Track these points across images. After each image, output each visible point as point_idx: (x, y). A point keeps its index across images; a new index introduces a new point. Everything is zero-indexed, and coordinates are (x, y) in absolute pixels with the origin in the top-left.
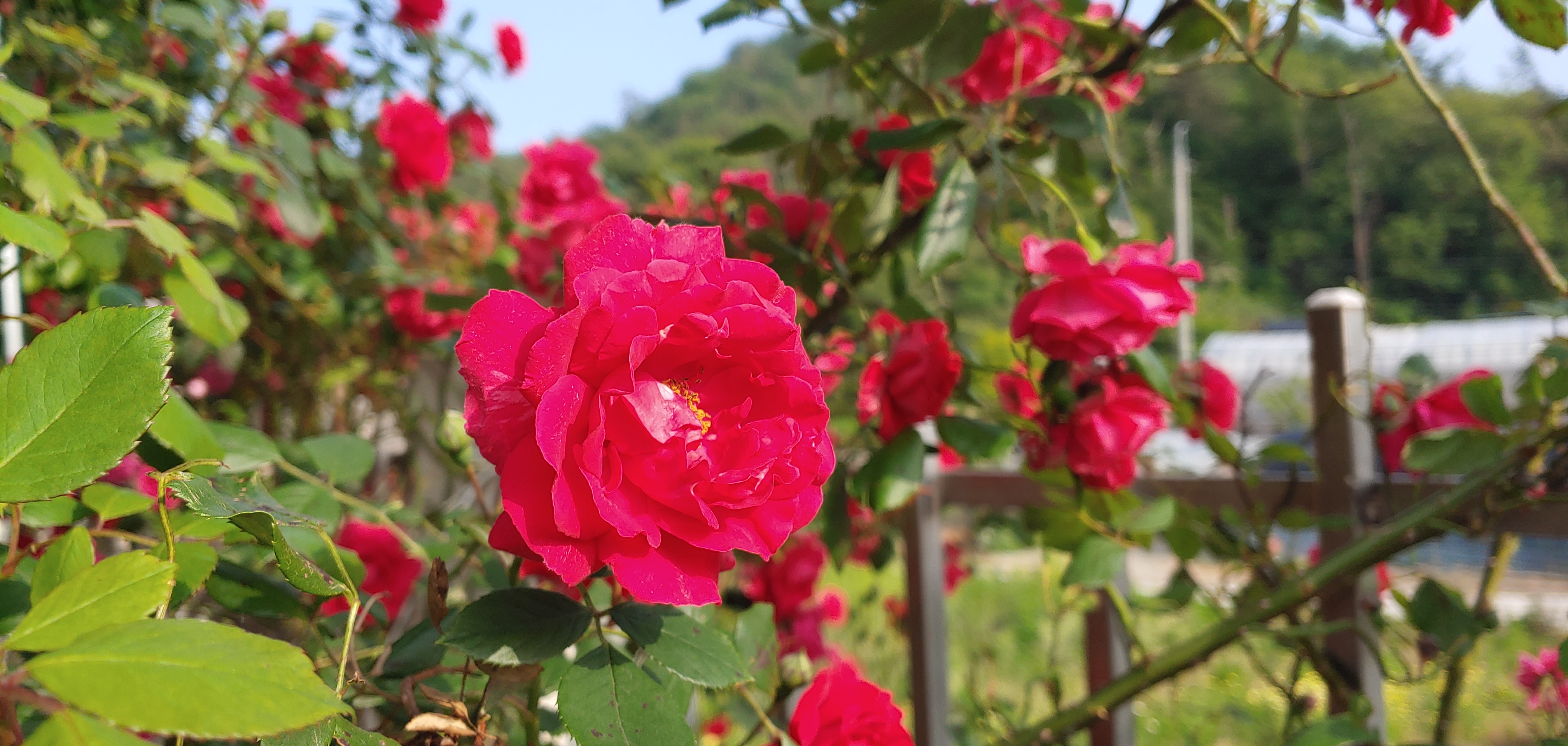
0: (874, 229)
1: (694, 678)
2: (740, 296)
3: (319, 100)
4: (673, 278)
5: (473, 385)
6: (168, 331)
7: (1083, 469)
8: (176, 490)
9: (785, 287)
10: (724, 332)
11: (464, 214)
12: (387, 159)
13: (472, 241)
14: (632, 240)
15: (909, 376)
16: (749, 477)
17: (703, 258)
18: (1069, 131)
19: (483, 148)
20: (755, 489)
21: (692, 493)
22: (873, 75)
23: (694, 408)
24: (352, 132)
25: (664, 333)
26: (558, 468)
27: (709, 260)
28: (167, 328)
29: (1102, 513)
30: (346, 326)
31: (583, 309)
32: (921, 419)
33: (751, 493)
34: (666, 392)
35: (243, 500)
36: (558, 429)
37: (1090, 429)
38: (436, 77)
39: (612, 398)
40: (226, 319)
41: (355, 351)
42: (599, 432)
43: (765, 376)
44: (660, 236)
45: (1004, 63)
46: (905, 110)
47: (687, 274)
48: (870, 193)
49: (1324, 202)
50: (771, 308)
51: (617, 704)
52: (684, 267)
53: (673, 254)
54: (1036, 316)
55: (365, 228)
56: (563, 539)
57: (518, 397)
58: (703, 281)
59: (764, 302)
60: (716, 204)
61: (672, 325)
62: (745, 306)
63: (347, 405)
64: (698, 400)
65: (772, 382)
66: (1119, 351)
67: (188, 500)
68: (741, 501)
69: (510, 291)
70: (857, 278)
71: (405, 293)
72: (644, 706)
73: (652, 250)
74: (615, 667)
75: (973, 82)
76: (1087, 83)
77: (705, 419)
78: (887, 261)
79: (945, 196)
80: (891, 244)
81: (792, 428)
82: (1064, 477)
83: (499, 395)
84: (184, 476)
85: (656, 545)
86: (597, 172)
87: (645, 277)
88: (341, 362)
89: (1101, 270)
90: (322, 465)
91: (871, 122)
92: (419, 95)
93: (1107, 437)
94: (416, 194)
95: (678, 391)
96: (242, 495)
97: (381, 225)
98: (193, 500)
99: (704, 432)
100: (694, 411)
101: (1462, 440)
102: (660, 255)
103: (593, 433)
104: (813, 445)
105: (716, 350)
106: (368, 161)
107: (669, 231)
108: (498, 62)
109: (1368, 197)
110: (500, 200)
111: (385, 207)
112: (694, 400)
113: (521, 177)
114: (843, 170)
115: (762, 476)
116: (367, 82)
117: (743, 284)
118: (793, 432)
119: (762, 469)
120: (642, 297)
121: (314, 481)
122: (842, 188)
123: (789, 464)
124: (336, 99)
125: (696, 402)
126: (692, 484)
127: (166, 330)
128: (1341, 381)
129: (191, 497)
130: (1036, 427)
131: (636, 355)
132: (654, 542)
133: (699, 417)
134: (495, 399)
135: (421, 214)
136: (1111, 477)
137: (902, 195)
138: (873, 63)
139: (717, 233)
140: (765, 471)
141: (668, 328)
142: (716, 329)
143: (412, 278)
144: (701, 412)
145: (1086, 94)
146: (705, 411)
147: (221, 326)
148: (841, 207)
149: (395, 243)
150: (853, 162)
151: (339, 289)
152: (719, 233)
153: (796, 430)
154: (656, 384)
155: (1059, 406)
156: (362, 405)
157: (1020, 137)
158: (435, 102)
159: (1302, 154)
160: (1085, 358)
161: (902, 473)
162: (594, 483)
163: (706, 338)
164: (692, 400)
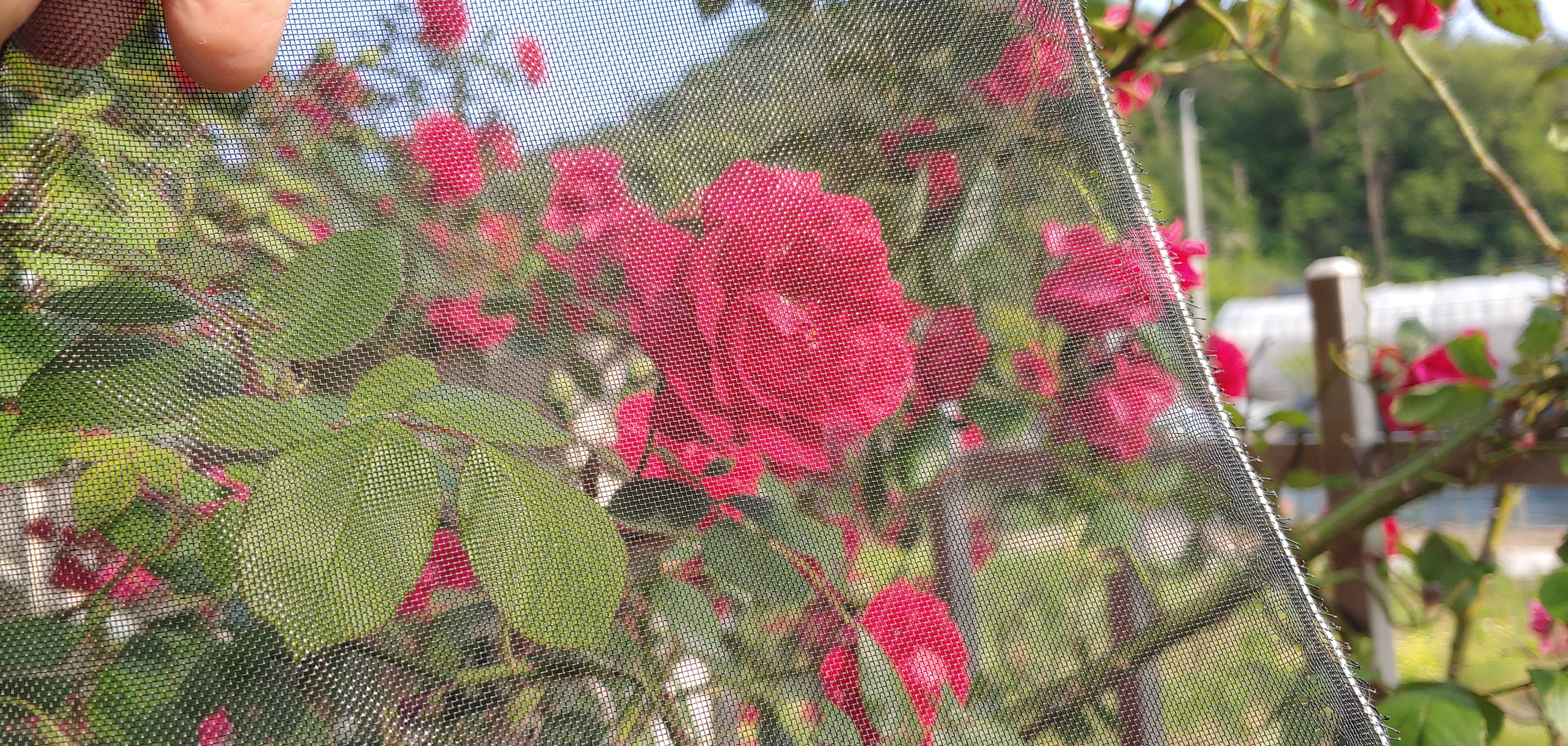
19: (507, 159)
37: (1106, 404)
49: (1336, 163)
93: (1119, 409)
94: (448, 209)
101: (1452, 395)
108: (519, 74)
109: (1380, 156)
128: (1341, 347)
136: (1121, 447)
158: (461, 118)
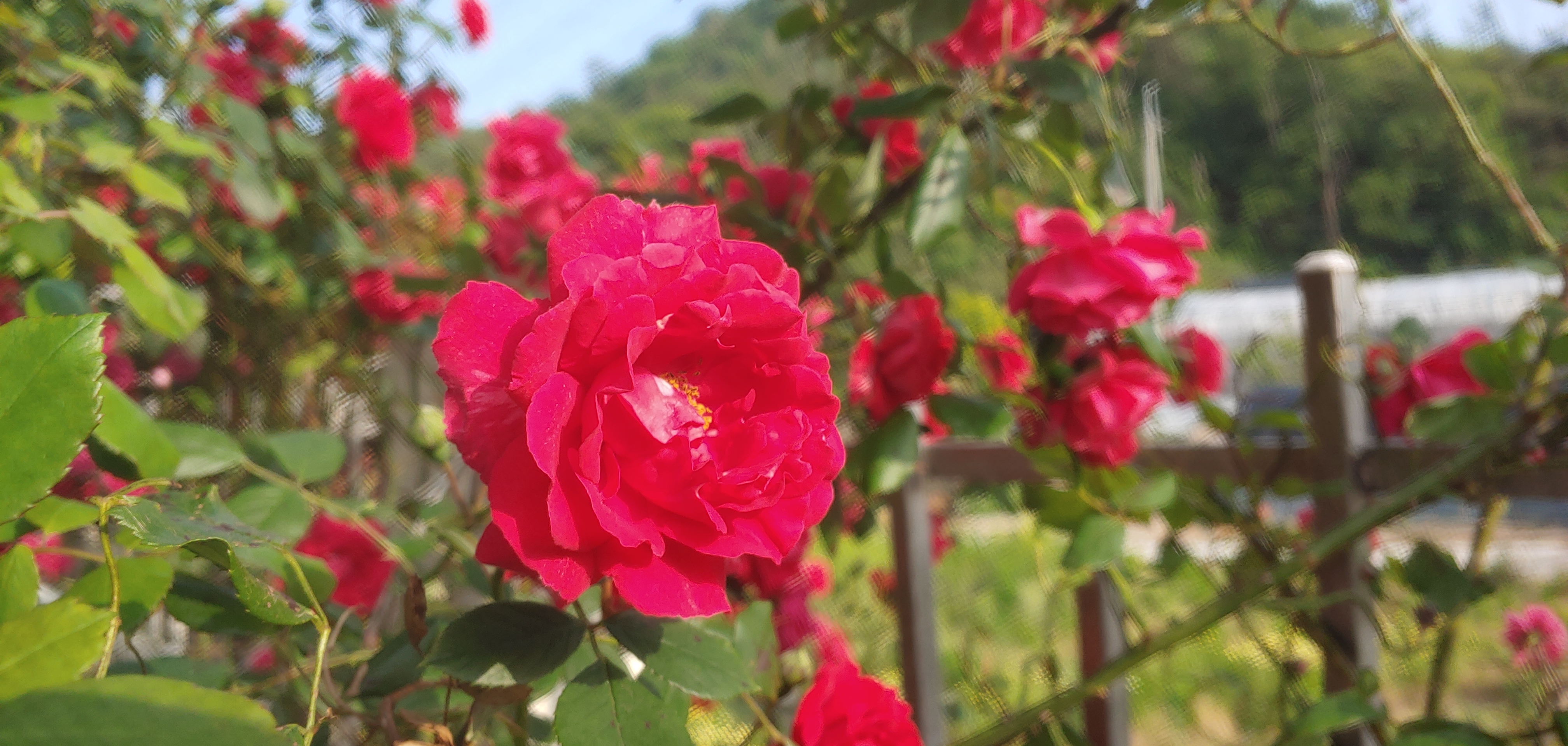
0: (858, 202)
1: (699, 691)
2: (743, 281)
3: (278, 77)
4: (670, 264)
5: (452, 386)
6: (98, 342)
7: (1081, 446)
8: (119, 517)
9: (788, 269)
10: (727, 320)
11: (429, 189)
12: (348, 138)
13: (441, 218)
14: (622, 223)
15: (901, 355)
16: (759, 477)
17: (698, 241)
18: (1062, 94)
19: (447, 122)
20: (765, 489)
21: (698, 495)
22: (853, 40)
23: (693, 403)
24: (313, 108)
25: (662, 324)
26: (552, 475)
27: (705, 243)
28: (98, 339)
29: (1102, 492)
30: (311, 311)
31: (574, 299)
32: (914, 398)
33: (760, 492)
34: (665, 387)
35: (200, 519)
36: (550, 433)
37: (1089, 406)
38: (397, 51)
39: (606, 396)
40: (176, 312)
41: (323, 335)
42: (595, 438)
43: (770, 366)
44: (652, 219)
45: (988, 27)
46: (886, 77)
47: (685, 259)
48: (851, 163)
49: (1292, 161)
50: (773, 291)
51: (618, 725)
52: (680, 251)
53: (667, 238)
54: (1036, 289)
55: (327, 208)
56: (560, 552)
57: (501, 398)
58: (701, 266)
59: (768, 286)
60: (694, 177)
61: (670, 315)
62: (749, 292)
63: (317, 390)
64: (696, 393)
65: (779, 372)
66: (1121, 324)
67: (133, 528)
68: (749, 502)
69: (489, 282)
70: (842, 251)
71: (371, 275)
72: (648, 726)
73: (644, 233)
74: (615, 682)
75: (956, 47)
76: (1078, 45)
77: (706, 414)
78: (871, 234)
79: (937, 165)
80: (875, 217)
81: (800, 422)
82: (1061, 453)
83: (481, 397)
84: (129, 500)
85: (660, 553)
86: (564, 144)
87: (640, 263)
88: (306, 347)
89: (1102, 241)
90: (288, 464)
91: (854, 89)
92: (379, 69)
93: (1106, 411)
94: (381, 175)
95: (677, 386)
96: (197, 512)
97: (345, 205)
98: (139, 528)
99: (705, 427)
100: (694, 406)
101: (1467, 407)
102: (652, 239)
103: (589, 438)
104: (824, 438)
105: (718, 340)
106: (328, 138)
107: (661, 211)
108: (461, 34)
110: (465, 176)
111: (349, 186)
112: (693, 394)
113: (487, 152)
114: (824, 139)
115: (771, 474)
116: (327, 58)
117: (744, 267)
118: (802, 425)
119: (771, 466)
120: (638, 286)
121: (283, 483)
122: (822, 158)
123: (799, 460)
124: (295, 76)
125: (695, 396)
126: (698, 485)
127: (96, 341)
128: (1333, 345)
129: (136, 525)
130: (1032, 404)
131: (633, 350)
132: (658, 551)
133: (700, 412)
134: (478, 401)
135: (385, 191)
136: (1110, 453)
137: (887, 166)
138: (852, 28)
139: (712, 213)
140: (774, 468)
141: (667, 318)
142: (718, 318)
143: (377, 260)
144: (701, 407)
145: (1078, 57)
146: (706, 406)
147: (173, 321)
148: (824, 178)
149: (359, 223)
150: (835, 131)
151: (302, 271)
152: (715, 212)
153: (805, 423)
154: (653, 378)
155: (1054, 381)
156: (332, 390)
157: (1009, 103)
158: (397, 77)
159: (1270, 111)
160: (1082, 331)
161: (895, 454)
162: (593, 492)
163: (708, 327)
164: (691, 395)
